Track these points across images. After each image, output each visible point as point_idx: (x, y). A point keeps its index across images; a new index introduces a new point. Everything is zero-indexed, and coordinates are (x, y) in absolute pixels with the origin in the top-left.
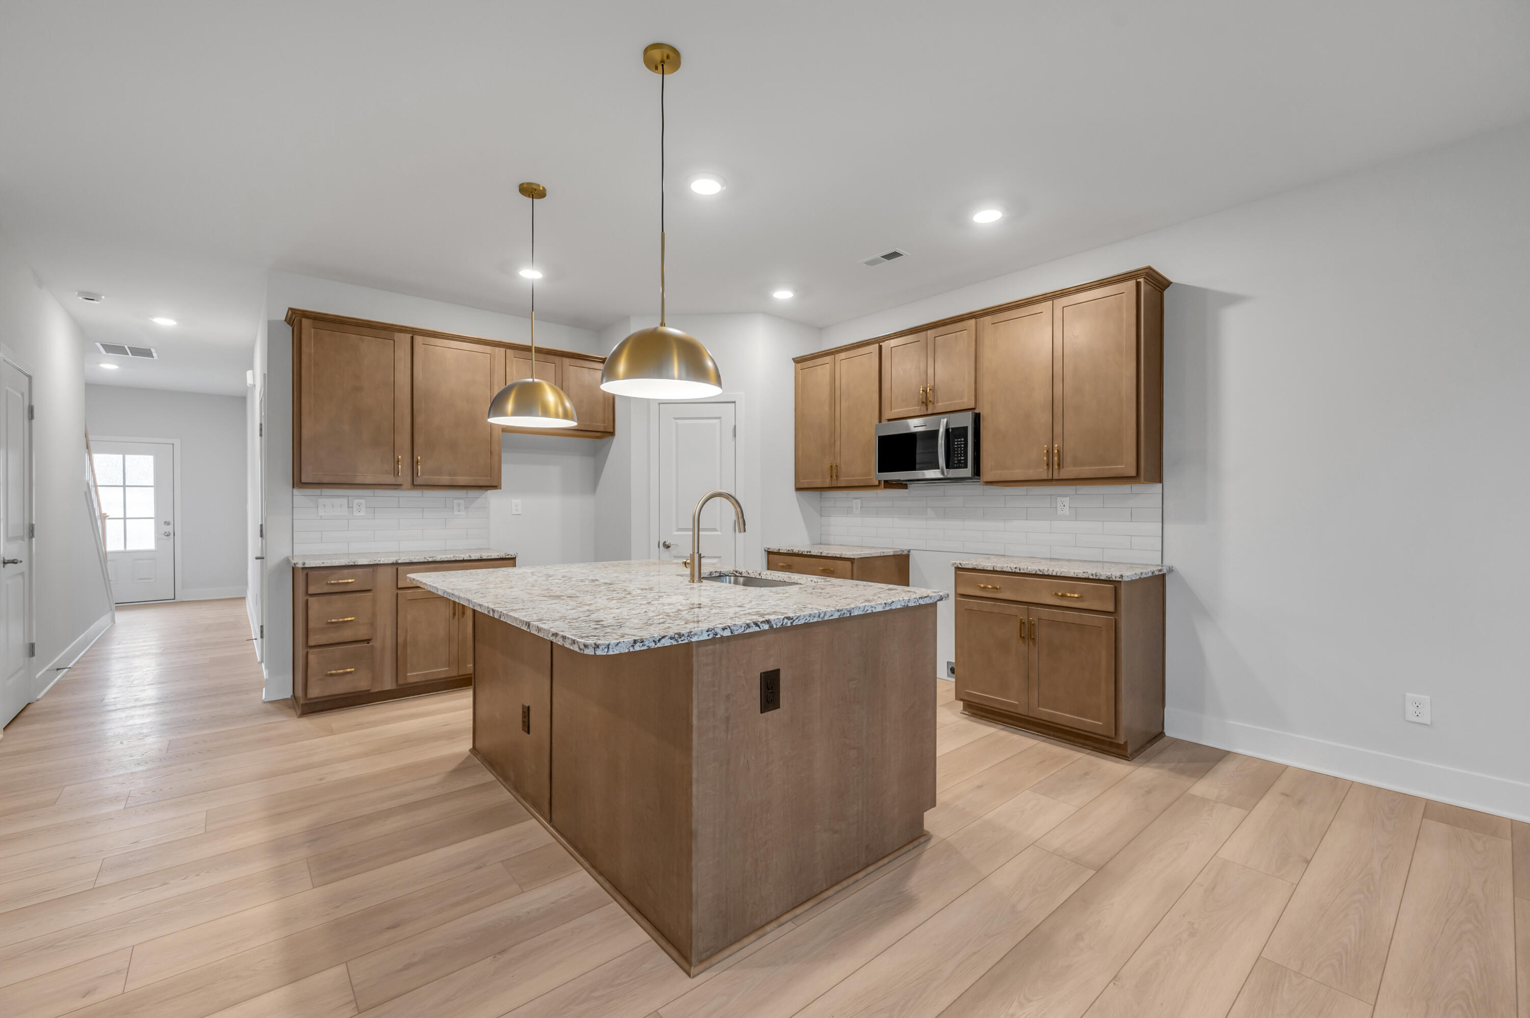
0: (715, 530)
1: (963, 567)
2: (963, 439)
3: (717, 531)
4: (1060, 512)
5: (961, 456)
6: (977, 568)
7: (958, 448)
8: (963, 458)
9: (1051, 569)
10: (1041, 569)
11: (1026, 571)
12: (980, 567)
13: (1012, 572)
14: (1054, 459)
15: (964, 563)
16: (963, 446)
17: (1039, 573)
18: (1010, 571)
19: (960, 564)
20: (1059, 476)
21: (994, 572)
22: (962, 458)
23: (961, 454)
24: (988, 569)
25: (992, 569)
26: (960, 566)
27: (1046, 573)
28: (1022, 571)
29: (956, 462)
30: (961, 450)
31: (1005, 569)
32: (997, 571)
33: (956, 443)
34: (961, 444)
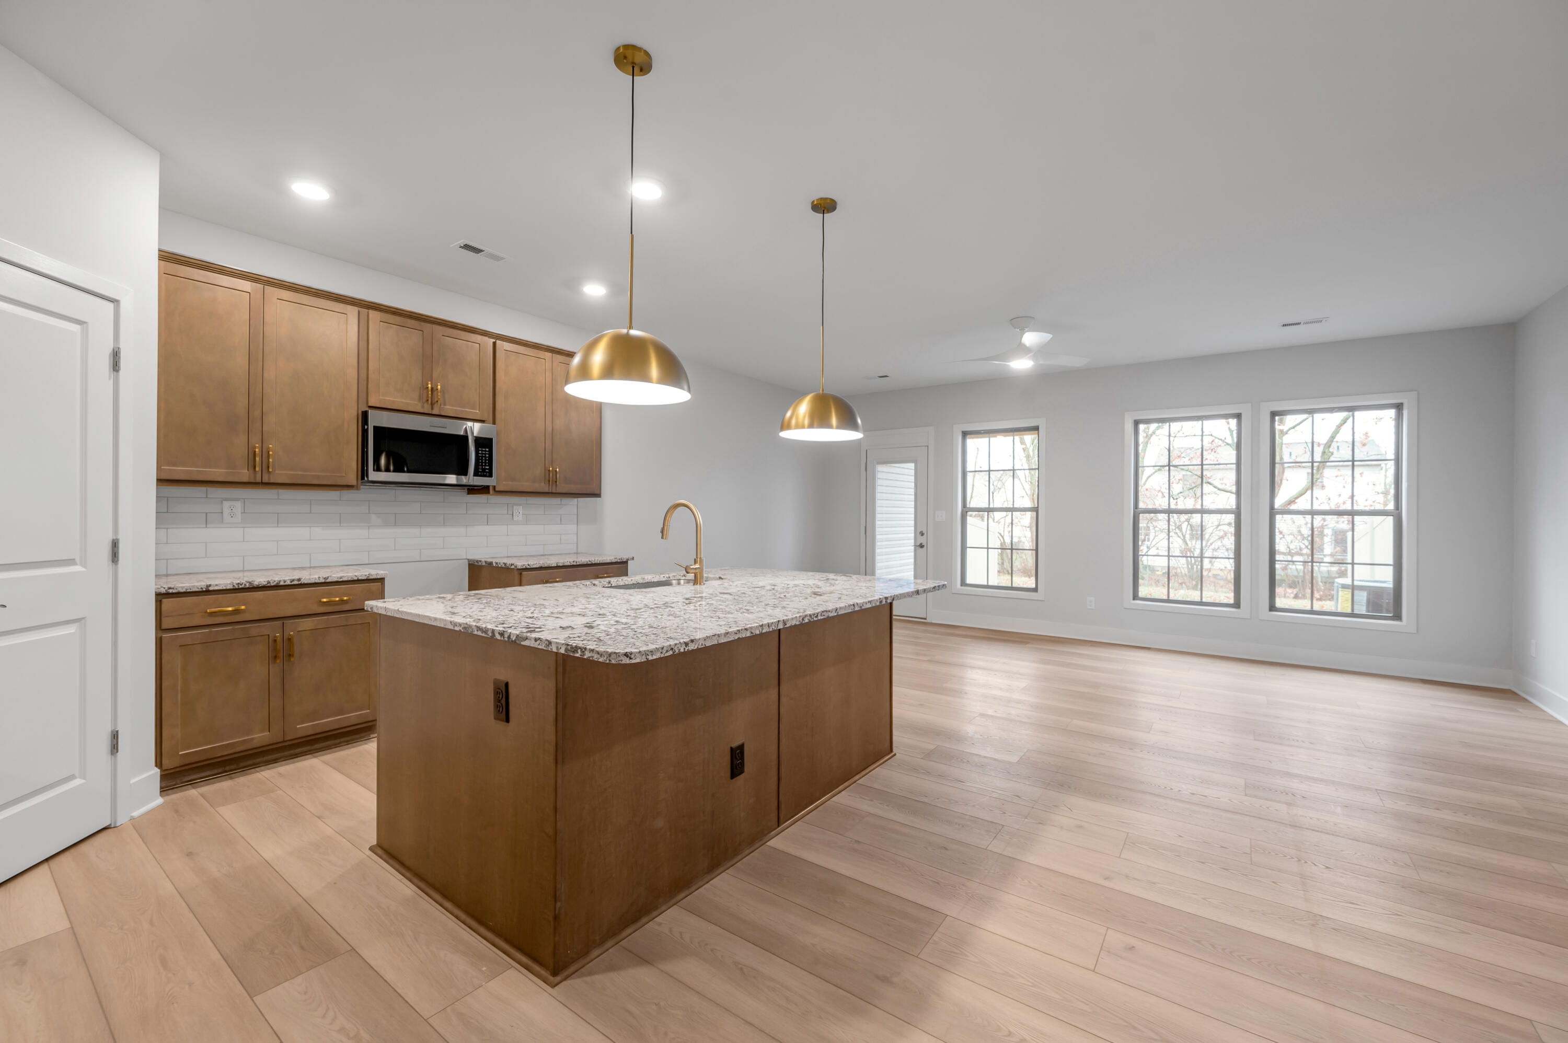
0: (71, 562)
1: (532, 567)
2: (487, 450)
3: (76, 564)
4: (515, 518)
5: (485, 465)
6: (543, 566)
7: (482, 457)
8: (488, 467)
9: (596, 559)
10: (590, 560)
11: (580, 563)
12: (546, 565)
13: (571, 566)
14: (550, 478)
15: (532, 563)
16: (487, 456)
17: (589, 563)
18: (569, 564)
19: (529, 565)
20: (556, 490)
21: (558, 567)
22: (486, 467)
23: (485, 463)
24: (553, 565)
25: (556, 565)
26: (528, 567)
27: (594, 563)
28: (578, 564)
29: (481, 470)
30: (486, 460)
31: (566, 564)
32: (559, 566)
33: (480, 452)
34: (485, 454)
